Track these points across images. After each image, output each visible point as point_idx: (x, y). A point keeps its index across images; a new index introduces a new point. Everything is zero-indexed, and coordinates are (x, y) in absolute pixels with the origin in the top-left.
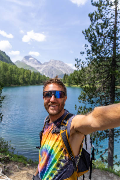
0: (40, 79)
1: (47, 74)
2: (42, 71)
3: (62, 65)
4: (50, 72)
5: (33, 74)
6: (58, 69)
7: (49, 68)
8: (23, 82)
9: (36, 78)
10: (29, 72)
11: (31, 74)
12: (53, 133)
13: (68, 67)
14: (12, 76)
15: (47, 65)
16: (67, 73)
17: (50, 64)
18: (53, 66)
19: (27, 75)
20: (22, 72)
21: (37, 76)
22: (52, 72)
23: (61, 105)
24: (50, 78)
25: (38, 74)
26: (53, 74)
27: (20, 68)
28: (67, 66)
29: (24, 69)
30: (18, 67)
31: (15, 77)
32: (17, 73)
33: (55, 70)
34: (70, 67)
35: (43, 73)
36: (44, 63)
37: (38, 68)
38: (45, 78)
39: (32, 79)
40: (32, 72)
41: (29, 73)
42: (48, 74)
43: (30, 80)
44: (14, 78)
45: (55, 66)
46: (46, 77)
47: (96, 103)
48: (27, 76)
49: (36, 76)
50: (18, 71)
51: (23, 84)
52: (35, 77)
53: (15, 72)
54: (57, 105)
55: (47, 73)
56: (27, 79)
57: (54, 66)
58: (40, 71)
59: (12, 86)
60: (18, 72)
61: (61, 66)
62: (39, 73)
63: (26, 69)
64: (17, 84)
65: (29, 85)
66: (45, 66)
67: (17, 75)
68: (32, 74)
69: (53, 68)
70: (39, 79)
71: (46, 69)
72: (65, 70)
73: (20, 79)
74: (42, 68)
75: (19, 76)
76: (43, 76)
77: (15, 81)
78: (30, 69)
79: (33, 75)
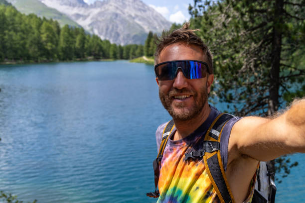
0: (86, 46)
1: (104, 33)
2: (90, 25)
3: (140, 10)
4: (110, 27)
5: (65, 31)
6: (131, 21)
7: (109, 17)
8: (39, 53)
9: (75, 42)
10: (53, 26)
11: (59, 31)
12: (186, 161)
13: (157, 16)
14: (6, 37)
15: (103, 10)
16: (154, 32)
17: (111, 5)
18: (118, 12)
19: (48, 33)
20: (34, 26)
21: (78, 38)
22: (117, 27)
23: (199, 95)
24: (112, 42)
25: (80, 31)
26: (120, 32)
27: (27, 14)
28: (155, 14)
29: (40, 19)
30: (22, 13)
31: (14, 38)
32: (19, 29)
33: (123, 21)
34: (161, 15)
35: (92, 30)
36: (93, 3)
37: (78, 16)
38: (99, 42)
39: (62, 44)
40: (62, 26)
41: (55, 29)
42: (106, 34)
43: (59, 48)
44: (13, 40)
45: (124, 13)
46: (101, 41)
47: (237, 99)
48: (48, 36)
49: (73, 37)
50: (21, 24)
51: (39, 58)
52: (71, 39)
53: (13, 24)
54: (191, 96)
55: (104, 30)
56: (49, 44)
57: (121, 11)
58: (85, 24)
59: (8, 63)
60: (23, 26)
61: (139, 13)
62: (83, 30)
63: (45, 19)
64: (21, 57)
65: (58, 60)
66: (96, 11)
67: (19, 34)
68: (62, 33)
69: (118, 18)
70: (83, 46)
71: (100, 19)
72: (149, 23)
73: (31, 46)
74: (88, 15)
75: (25, 36)
76: (92, 38)
77: (15, 51)
78: (55, 17)
79: (66, 33)
